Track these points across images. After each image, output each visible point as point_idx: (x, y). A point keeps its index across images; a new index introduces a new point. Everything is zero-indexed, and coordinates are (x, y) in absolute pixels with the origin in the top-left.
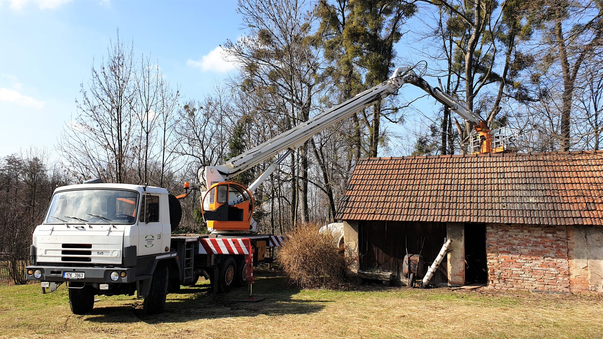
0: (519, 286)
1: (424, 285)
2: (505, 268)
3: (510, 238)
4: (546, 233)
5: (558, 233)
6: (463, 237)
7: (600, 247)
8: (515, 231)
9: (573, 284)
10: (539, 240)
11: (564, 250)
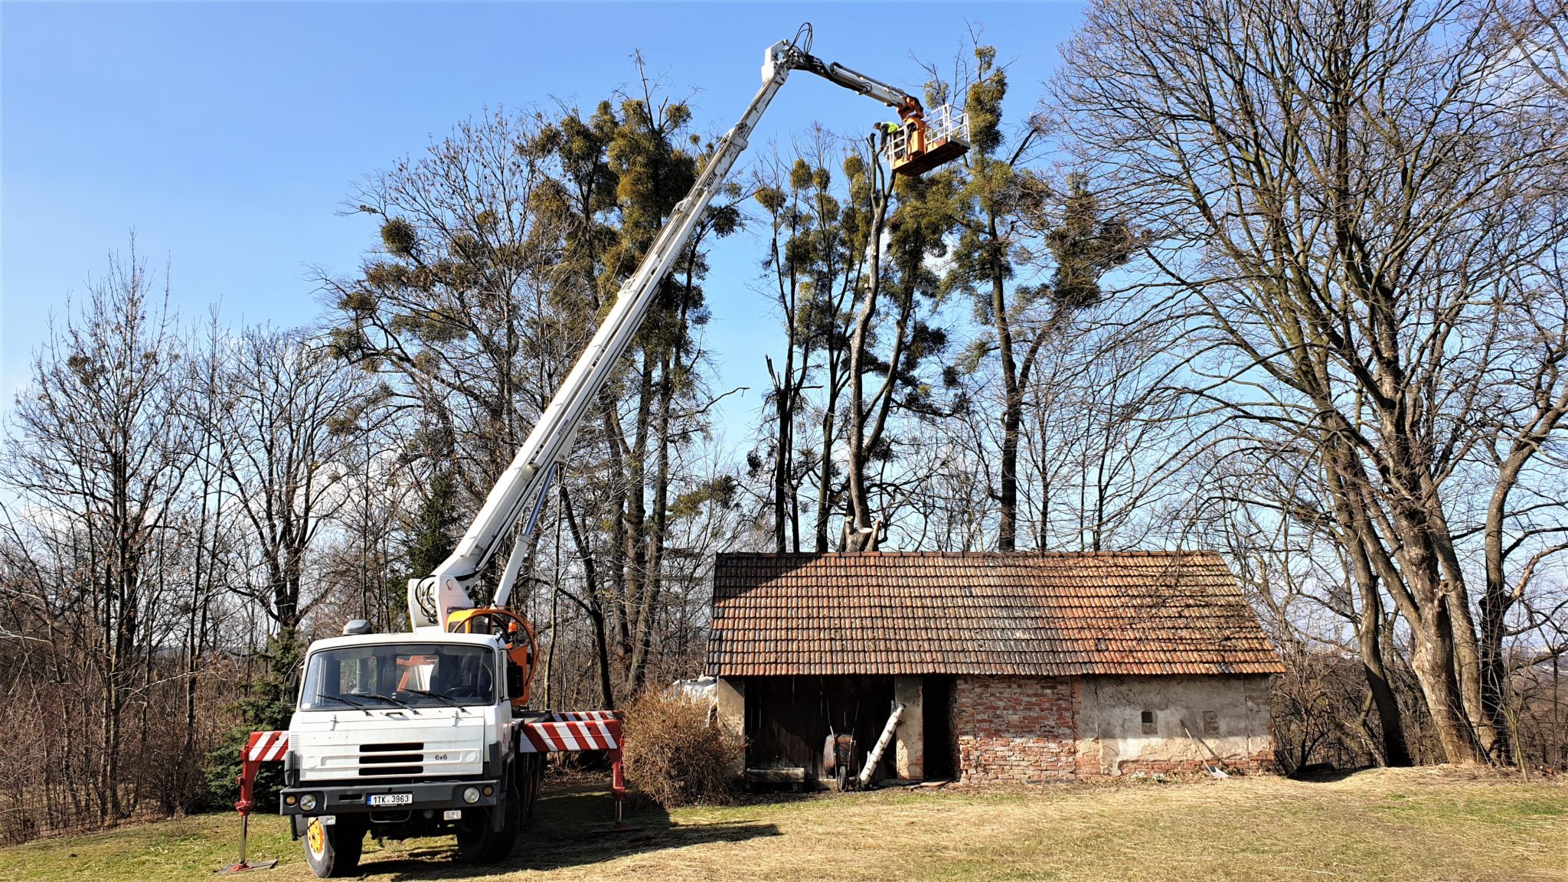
0: (1006, 776)
1: (863, 785)
2: (986, 748)
3: (992, 698)
4: (1043, 687)
5: (1059, 687)
6: (921, 699)
7: (1114, 706)
8: (999, 686)
9: (1080, 766)
10: (1034, 699)
11: (1068, 714)
